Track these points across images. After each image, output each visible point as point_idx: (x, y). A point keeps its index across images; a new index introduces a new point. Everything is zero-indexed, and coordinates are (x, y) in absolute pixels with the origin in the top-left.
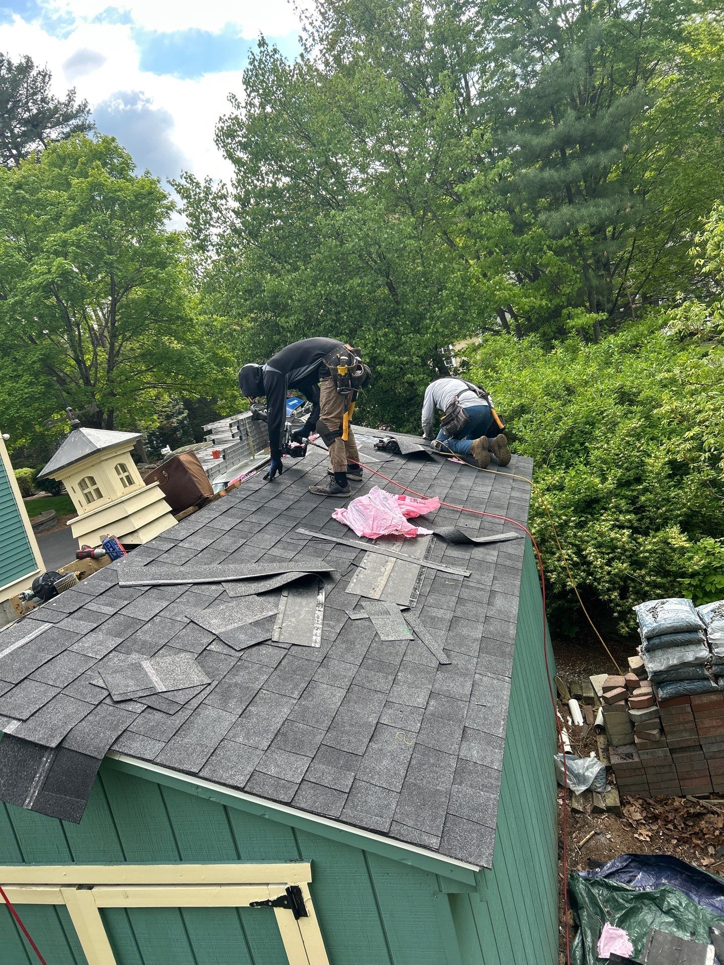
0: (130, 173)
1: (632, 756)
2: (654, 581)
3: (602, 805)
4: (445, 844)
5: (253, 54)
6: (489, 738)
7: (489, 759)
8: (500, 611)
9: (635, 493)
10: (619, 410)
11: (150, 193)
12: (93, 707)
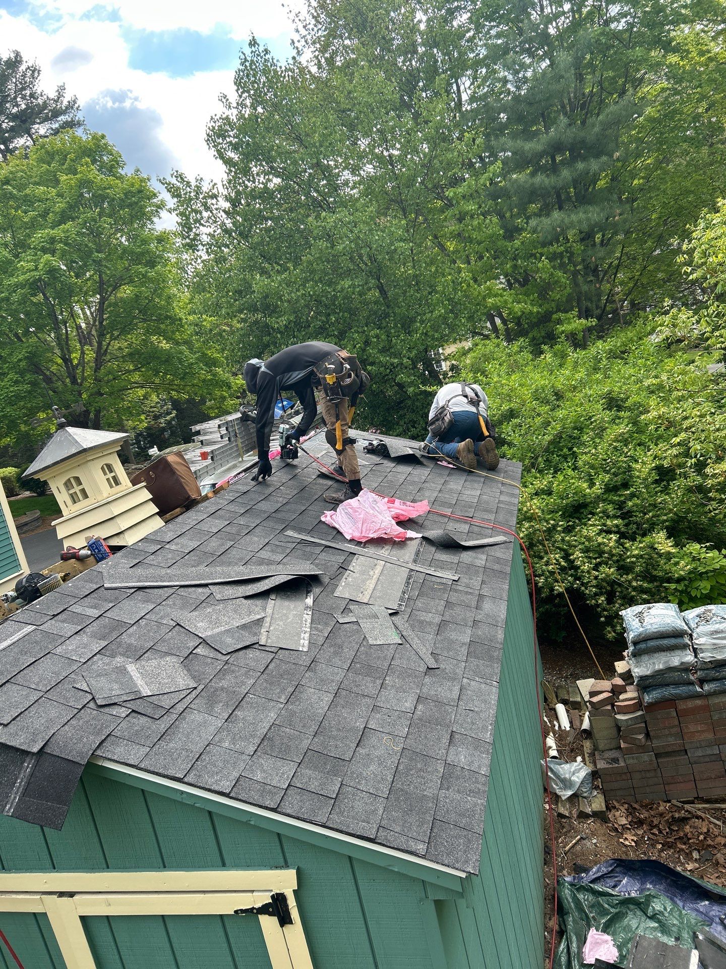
0: (120, 171)
1: (618, 760)
2: (641, 586)
3: (588, 810)
4: (432, 851)
5: (244, 54)
6: (477, 743)
7: (476, 764)
8: (488, 615)
9: (622, 499)
10: (607, 416)
11: (140, 191)
12: (76, 711)
